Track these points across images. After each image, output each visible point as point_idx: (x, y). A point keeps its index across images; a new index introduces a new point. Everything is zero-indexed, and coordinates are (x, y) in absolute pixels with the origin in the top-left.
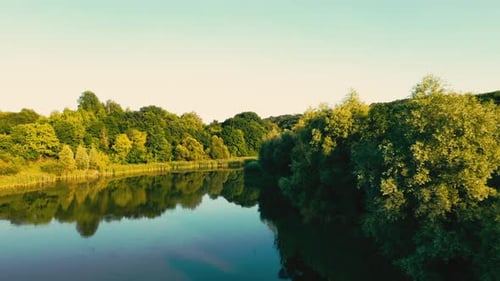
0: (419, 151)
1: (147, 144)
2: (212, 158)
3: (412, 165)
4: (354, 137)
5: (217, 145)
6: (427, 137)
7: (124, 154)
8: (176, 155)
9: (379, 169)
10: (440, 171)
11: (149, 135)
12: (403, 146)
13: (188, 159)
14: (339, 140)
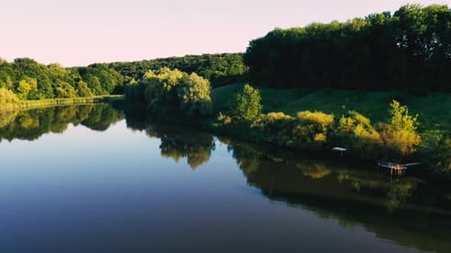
0: (191, 90)
1: (39, 87)
2: (80, 96)
3: (190, 92)
4: (177, 86)
5: (83, 87)
6: (192, 87)
7: (26, 94)
8: (56, 94)
9: (183, 93)
10: (195, 93)
11: (38, 81)
12: (188, 88)
13: (65, 97)
14: (172, 86)
